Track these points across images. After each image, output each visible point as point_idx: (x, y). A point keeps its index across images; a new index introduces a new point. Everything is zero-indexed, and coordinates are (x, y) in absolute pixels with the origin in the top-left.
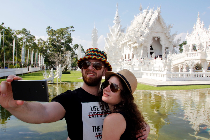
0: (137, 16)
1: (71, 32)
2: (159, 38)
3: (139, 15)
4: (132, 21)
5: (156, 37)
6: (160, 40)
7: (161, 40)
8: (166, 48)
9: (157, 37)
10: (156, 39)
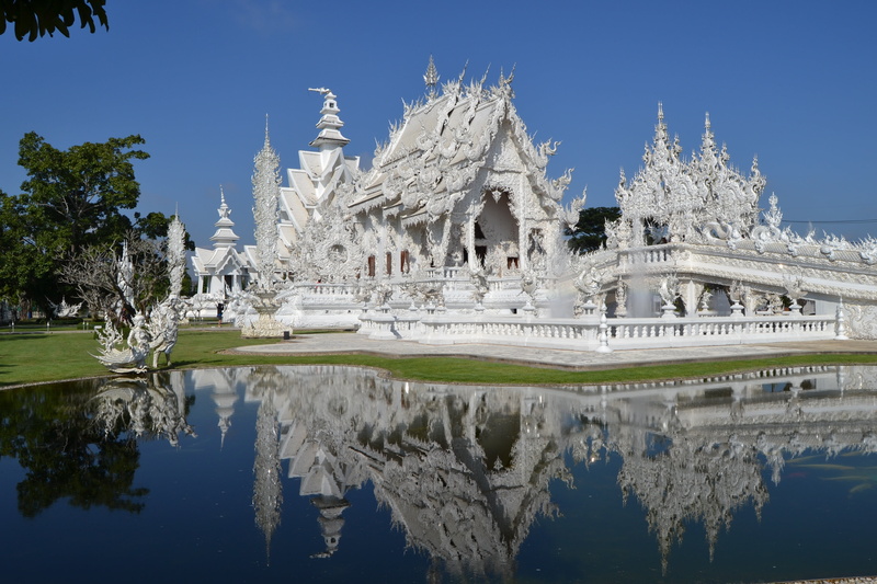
0: (415, 104)
1: (133, 161)
2: (507, 193)
3: (424, 103)
4: (393, 123)
5: (494, 189)
6: (510, 201)
7: (514, 201)
8: (534, 230)
9: (499, 190)
10: (497, 195)
